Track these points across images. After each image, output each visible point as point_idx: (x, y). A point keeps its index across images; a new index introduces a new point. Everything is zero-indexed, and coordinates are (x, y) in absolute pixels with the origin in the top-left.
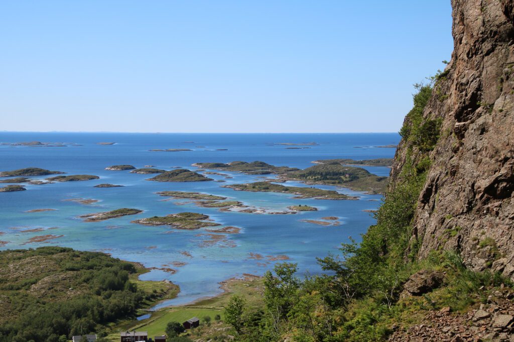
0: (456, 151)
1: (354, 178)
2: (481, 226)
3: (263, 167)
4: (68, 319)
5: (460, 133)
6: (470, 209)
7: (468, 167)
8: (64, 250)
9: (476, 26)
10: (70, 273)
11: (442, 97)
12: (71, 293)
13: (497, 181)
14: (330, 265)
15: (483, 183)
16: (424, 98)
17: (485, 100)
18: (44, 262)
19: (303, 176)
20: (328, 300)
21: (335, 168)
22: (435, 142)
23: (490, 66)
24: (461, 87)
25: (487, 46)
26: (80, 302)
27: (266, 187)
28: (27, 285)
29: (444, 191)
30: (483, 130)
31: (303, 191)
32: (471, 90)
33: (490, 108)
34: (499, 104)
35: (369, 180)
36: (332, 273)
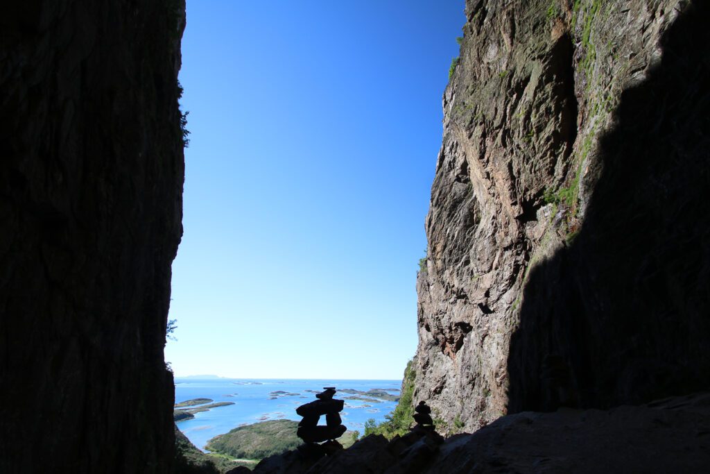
0: (423, 379)
1: (383, 395)
2: (433, 403)
3: (353, 391)
4: (288, 447)
5: (424, 373)
6: (429, 398)
7: (428, 384)
8: (288, 421)
9: (426, 341)
10: (289, 429)
11: (415, 363)
12: (289, 437)
13: (437, 388)
14: (388, 417)
15: (433, 389)
16: (410, 364)
17: (431, 363)
18: (282, 425)
19: (366, 394)
20: (388, 430)
21: (377, 392)
22: (415, 377)
23: (431, 353)
24: (423, 359)
25: (429, 347)
26: (292, 440)
27: (355, 398)
28: (275, 434)
29: (421, 392)
30: (431, 372)
31: (366, 399)
32: (426, 359)
33: (432, 365)
34: (435, 364)
35: (387, 396)
36: (389, 420)
